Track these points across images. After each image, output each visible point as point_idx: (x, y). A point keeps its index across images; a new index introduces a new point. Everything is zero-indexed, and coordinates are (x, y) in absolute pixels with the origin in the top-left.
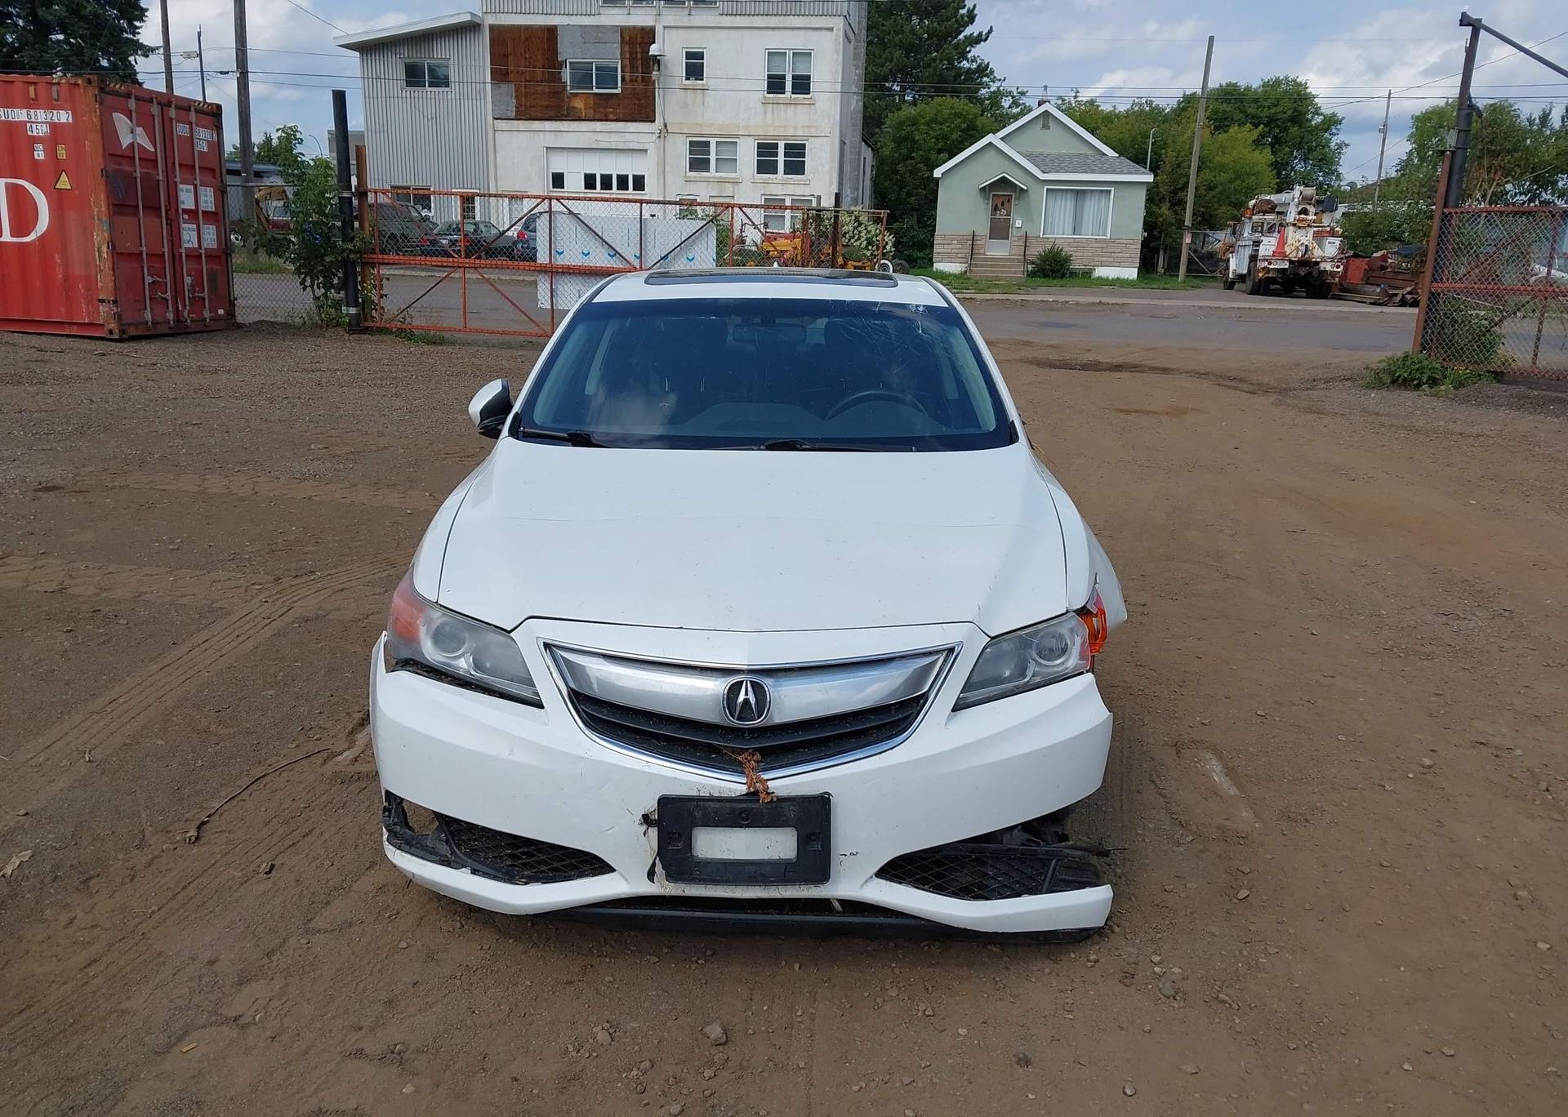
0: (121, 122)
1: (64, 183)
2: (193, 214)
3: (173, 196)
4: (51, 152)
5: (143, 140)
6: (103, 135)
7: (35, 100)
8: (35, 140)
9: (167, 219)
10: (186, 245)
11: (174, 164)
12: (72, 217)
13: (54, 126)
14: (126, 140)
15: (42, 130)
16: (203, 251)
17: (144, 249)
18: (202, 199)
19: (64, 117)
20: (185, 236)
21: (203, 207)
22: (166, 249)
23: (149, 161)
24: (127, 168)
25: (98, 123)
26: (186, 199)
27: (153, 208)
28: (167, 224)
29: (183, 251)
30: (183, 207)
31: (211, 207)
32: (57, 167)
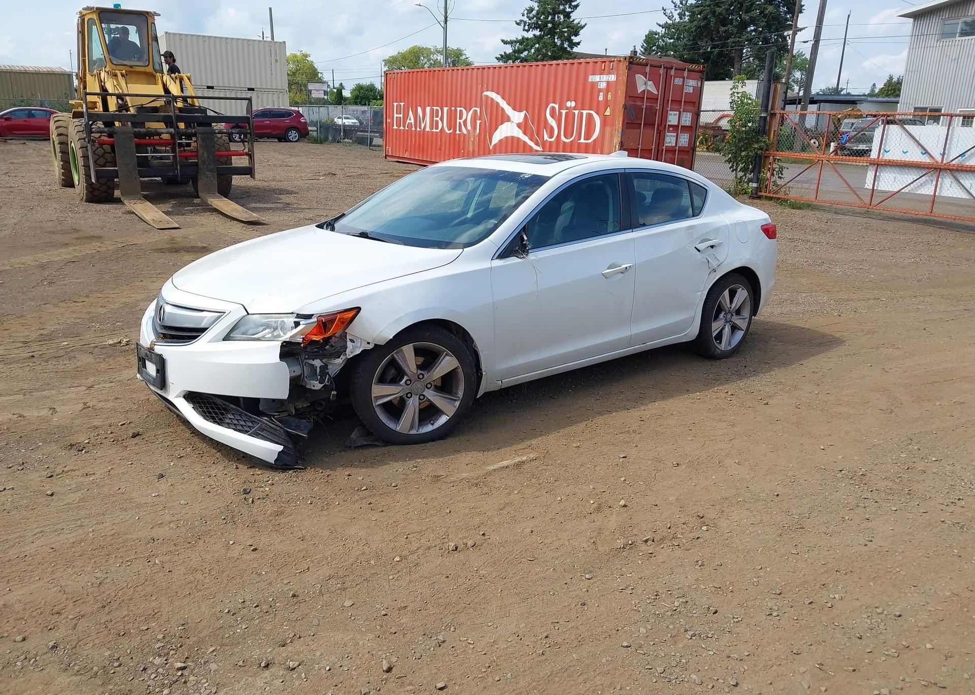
0: (640, 79)
1: (608, 113)
2: (675, 128)
3: (664, 117)
4: (606, 96)
5: (651, 87)
6: (627, 87)
7: (604, 70)
8: (600, 91)
9: (658, 129)
10: (667, 145)
11: (668, 100)
12: (608, 129)
13: (608, 83)
14: (640, 89)
15: (603, 85)
16: (677, 148)
17: (640, 147)
18: (683, 119)
19: (612, 78)
20: (667, 139)
21: (683, 123)
22: (653, 147)
23: (652, 99)
24: (639, 103)
25: (626, 80)
26: (673, 119)
27: (650, 124)
28: (657, 133)
29: (664, 148)
30: (669, 123)
31: (688, 123)
32: (607, 104)
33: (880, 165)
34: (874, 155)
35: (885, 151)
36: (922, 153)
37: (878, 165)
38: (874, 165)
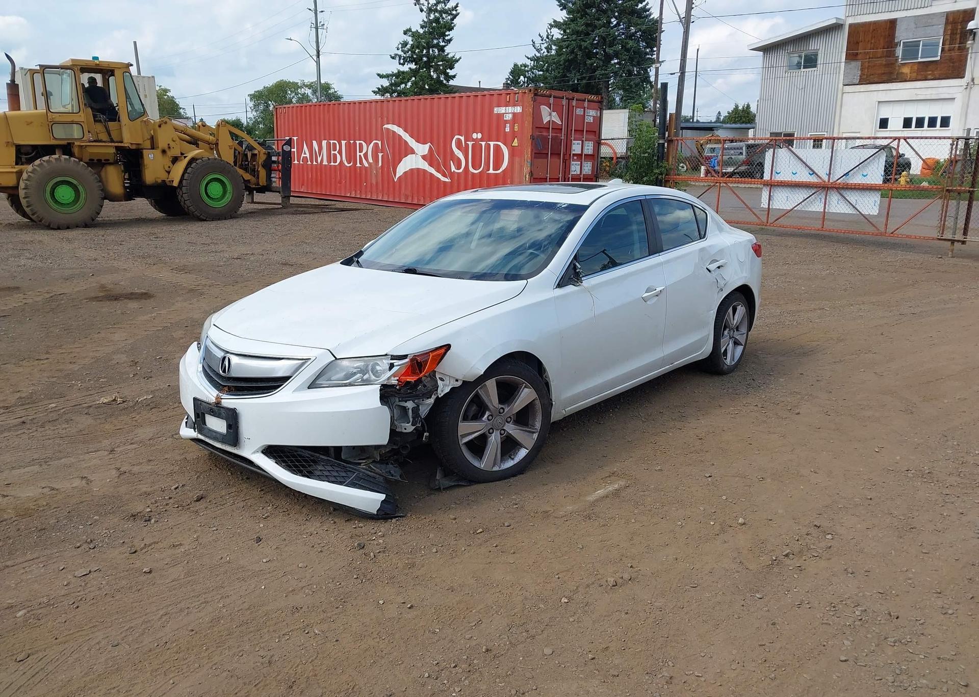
0: (545, 110)
1: (515, 143)
2: (579, 156)
3: (568, 146)
4: (512, 128)
5: (555, 118)
6: (533, 118)
7: (509, 102)
8: (506, 122)
9: (564, 159)
10: (572, 173)
11: (572, 130)
12: (517, 159)
13: (514, 114)
14: (546, 119)
15: (509, 117)
16: (582, 176)
17: (548, 176)
18: (586, 148)
19: (518, 109)
20: (573, 168)
21: (585, 152)
22: (561, 176)
23: (558, 129)
24: (545, 134)
25: (532, 112)
26: (576, 148)
27: (556, 154)
28: (563, 162)
29: (570, 176)
30: (574, 152)
31: (590, 152)
32: (514, 135)
33: (773, 185)
34: (767, 176)
35: (776, 172)
36: (809, 174)
37: (771, 185)
38: (768, 185)
